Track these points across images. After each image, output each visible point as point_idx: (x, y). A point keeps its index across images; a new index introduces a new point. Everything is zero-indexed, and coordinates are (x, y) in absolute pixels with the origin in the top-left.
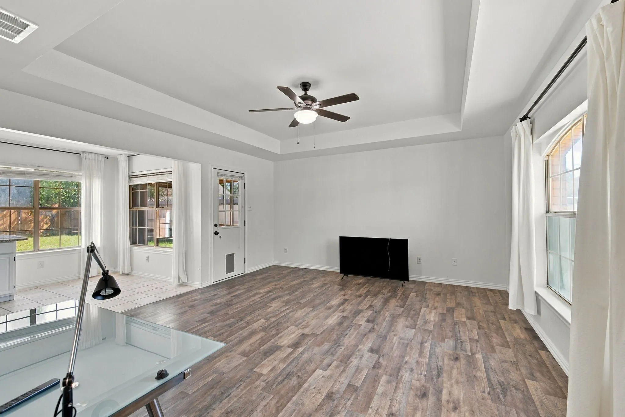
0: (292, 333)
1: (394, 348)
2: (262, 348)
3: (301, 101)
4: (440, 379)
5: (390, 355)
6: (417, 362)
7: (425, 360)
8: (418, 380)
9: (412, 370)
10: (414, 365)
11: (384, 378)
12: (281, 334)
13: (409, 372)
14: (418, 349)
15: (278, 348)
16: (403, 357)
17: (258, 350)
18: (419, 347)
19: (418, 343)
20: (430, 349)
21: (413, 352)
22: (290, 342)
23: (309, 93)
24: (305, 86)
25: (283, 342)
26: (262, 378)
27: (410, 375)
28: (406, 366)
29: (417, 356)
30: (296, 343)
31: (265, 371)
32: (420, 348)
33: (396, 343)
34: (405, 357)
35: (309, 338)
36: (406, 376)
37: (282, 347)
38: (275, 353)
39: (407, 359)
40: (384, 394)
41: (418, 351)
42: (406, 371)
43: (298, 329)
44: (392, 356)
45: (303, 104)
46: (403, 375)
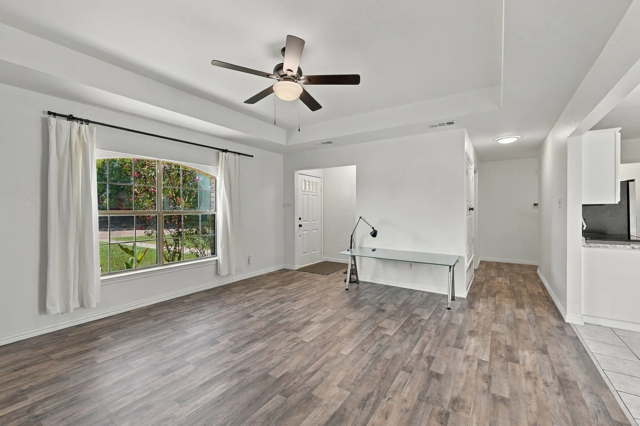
0: (310, 333)
2: (336, 322)
12: (320, 333)
15: (322, 322)
17: (339, 322)
22: (312, 326)
25: (318, 326)
26: (331, 308)
30: (306, 325)
31: (329, 310)
35: (294, 328)
37: (319, 322)
38: (325, 319)
43: (301, 337)
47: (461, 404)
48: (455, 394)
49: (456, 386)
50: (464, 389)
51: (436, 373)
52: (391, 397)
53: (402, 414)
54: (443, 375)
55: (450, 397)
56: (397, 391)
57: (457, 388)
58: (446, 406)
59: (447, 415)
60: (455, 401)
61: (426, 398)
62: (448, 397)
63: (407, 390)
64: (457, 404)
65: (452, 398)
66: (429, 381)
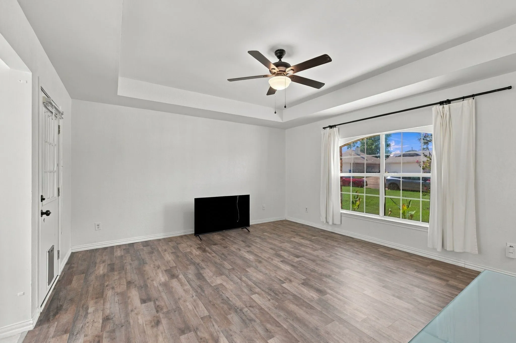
3: (275, 67)
23: (283, 60)
24: (280, 53)
45: (276, 70)
47: (153, 323)
48: (160, 327)
49: (164, 335)
50: (156, 336)
51: (186, 333)
52: (194, 298)
53: (180, 296)
54: (180, 336)
55: (163, 323)
56: (194, 302)
57: (162, 333)
58: (161, 315)
59: (157, 311)
60: (158, 323)
61: (176, 311)
62: (164, 322)
63: (190, 307)
64: (155, 322)
65: (161, 323)
66: (184, 322)
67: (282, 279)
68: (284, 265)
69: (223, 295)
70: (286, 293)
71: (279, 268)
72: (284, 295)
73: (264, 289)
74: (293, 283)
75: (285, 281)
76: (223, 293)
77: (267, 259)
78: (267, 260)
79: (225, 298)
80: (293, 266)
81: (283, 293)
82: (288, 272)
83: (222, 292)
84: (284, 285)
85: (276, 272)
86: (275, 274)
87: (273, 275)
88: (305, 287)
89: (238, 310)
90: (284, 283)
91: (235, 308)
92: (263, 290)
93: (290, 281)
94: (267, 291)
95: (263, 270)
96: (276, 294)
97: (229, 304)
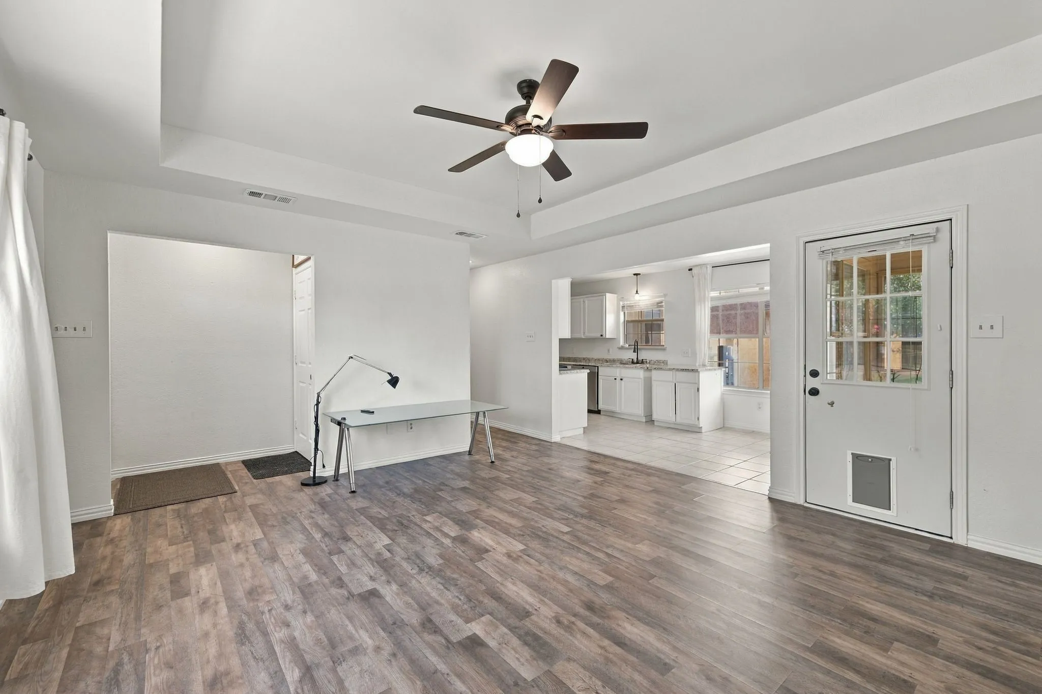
1: (347, 622)
4: (236, 622)
5: (339, 606)
6: (287, 625)
7: (277, 636)
8: (269, 601)
9: (287, 607)
10: (289, 616)
11: (313, 577)
13: (289, 602)
14: (303, 650)
16: (317, 617)
18: (308, 657)
19: (318, 665)
20: (281, 670)
21: (308, 635)
27: (285, 600)
28: (300, 607)
29: (297, 634)
32: (302, 656)
33: (354, 632)
34: (313, 619)
36: (288, 596)
39: (310, 618)
40: (298, 567)
41: (301, 647)
42: (293, 601)
44: (334, 606)
46: (295, 595)
67: (526, 557)
68: (520, 601)
69: (457, 594)
70: (519, 535)
71: (535, 587)
72: (522, 533)
73: (555, 540)
74: (505, 551)
75: (520, 554)
76: (457, 597)
77: (573, 623)
78: (573, 619)
79: (452, 588)
80: (497, 597)
81: (523, 535)
82: (511, 576)
83: (460, 599)
84: (521, 547)
85: (539, 573)
86: (541, 568)
87: (545, 567)
88: (485, 546)
89: (427, 570)
90: (521, 551)
91: (433, 572)
92: (557, 538)
93: (509, 556)
94: (551, 538)
95: (570, 578)
96: (534, 533)
97: (443, 578)
